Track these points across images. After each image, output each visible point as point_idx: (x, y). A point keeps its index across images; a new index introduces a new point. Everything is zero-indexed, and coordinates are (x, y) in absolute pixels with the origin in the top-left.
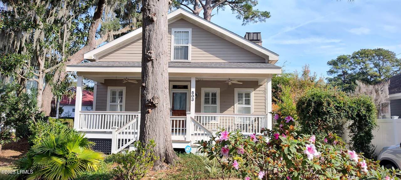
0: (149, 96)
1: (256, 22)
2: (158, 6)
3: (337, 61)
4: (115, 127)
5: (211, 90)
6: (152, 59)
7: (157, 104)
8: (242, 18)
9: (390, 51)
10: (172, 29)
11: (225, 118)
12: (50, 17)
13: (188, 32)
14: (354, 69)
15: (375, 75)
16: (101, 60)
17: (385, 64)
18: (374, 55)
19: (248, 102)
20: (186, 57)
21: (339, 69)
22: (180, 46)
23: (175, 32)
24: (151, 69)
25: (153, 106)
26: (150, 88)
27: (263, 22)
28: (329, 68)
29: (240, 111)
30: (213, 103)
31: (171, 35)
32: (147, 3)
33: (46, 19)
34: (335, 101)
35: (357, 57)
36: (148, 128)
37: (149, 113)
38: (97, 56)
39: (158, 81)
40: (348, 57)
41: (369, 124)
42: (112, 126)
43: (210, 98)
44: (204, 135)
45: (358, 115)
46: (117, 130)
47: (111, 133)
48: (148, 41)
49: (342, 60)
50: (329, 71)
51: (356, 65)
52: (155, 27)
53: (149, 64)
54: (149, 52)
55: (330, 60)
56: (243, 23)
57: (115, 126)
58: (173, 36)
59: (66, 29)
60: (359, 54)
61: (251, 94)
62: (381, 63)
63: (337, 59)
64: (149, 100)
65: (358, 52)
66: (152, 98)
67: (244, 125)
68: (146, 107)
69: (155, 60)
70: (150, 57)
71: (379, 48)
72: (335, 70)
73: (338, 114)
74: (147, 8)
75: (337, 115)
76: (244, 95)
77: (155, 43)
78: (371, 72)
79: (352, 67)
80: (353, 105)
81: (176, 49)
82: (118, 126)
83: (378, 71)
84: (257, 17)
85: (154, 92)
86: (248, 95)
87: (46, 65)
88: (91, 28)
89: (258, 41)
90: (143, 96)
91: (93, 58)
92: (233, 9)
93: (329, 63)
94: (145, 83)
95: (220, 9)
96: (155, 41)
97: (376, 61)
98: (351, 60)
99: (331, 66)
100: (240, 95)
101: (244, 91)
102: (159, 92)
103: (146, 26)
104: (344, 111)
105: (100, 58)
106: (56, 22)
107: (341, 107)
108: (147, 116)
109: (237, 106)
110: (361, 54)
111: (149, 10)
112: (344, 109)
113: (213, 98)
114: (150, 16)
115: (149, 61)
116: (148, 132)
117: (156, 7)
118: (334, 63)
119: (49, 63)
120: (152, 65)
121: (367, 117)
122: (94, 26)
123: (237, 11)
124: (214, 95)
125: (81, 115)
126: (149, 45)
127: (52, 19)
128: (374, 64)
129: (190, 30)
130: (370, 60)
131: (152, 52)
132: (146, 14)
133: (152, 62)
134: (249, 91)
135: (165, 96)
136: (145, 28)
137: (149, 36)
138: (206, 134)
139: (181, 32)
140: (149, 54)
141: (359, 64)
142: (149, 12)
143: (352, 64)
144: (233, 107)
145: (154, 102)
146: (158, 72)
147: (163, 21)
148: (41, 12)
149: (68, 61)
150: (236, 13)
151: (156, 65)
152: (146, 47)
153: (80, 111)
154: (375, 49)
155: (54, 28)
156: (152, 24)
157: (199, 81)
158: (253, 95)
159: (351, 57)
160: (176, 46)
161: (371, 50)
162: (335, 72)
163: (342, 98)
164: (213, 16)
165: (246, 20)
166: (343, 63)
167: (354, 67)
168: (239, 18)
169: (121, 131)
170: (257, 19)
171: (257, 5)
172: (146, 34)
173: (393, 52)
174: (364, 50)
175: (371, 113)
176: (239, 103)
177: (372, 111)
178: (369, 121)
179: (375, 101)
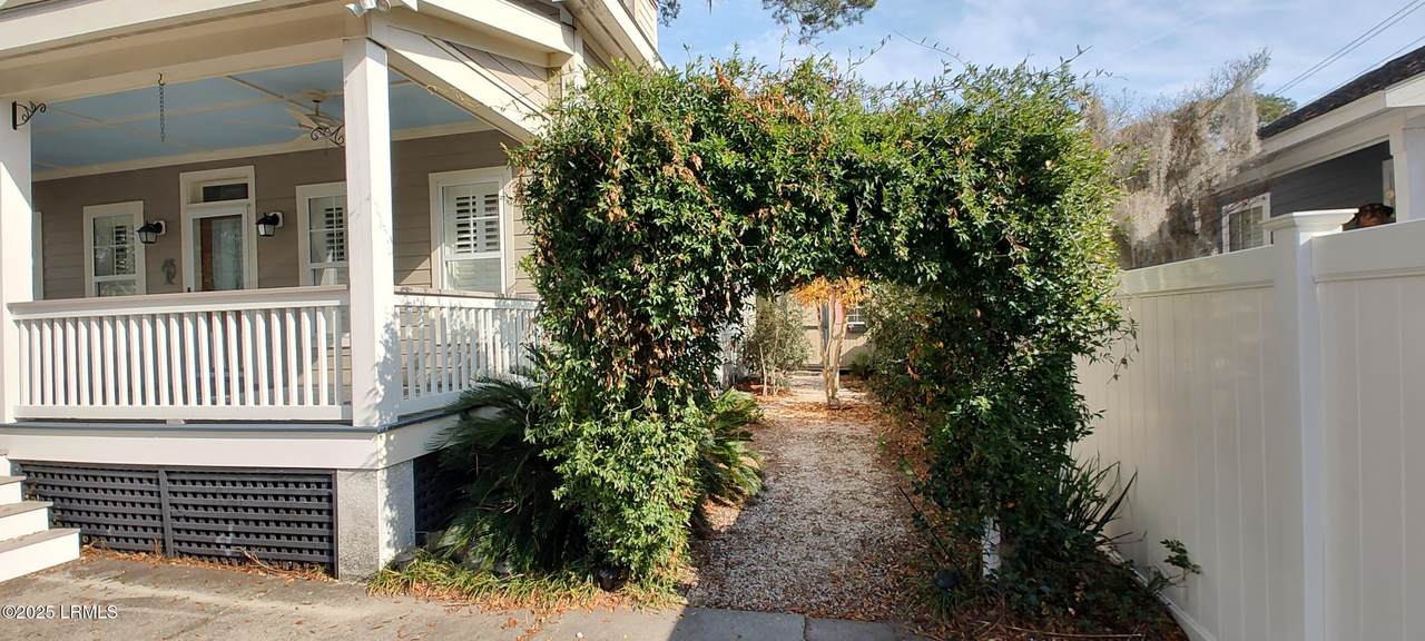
8: (795, 19)
41: (1031, 315)
45: (933, 237)
61: (501, 194)
76: (480, 206)
101: (470, 182)
109: (442, 259)
121: (1018, 251)
134: (490, 179)
144: (426, 265)
158: (509, 198)
170: (839, 19)
175: (1057, 213)
176: (461, 243)
177: (1069, 195)
178: (1039, 290)
179: (1168, 177)
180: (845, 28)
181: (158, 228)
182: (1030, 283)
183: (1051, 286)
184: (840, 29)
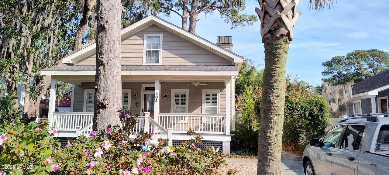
0: (100, 97)
1: (244, 25)
2: (110, 14)
3: (331, 62)
4: (79, 127)
5: (180, 91)
6: (103, 63)
7: (107, 104)
8: (231, 22)
9: (384, 52)
10: (145, 34)
11: (192, 117)
12: (37, 25)
13: (160, 37)
14: (348, 70)
15: (369, 75)
16: (78, 64)
17: (379, 65)
18: (368, 55)
19: (215, 103)
20: (157, 61)
21: (334, 69)
22: (152, 50)
23: (147, 37)
24: (103, 72)
25: (104, 107)
26: (101, 90)
27: (251, 25)
28: (324, 68)
29: (207, 111)
30: (183, 104)
31: (143, 39)
32: (100, 12)
33: (32, 26)
34: (287, 101)
35: (351, 58)
36: (99, 127)
37: (100, 113)
38: (75, 60)
39: (109, 83)
40: (342, 58)
41: (321, 123)
42: (77, 126)
43: (180, 99)
44: (161, 133)
45: (311, 114)
46: (80, 129)
47: (75, 132)
48: (101, 47)
49: (336, 61)
50: (323, 72)
51: (351, 66)
52: (107, 34)
53: (101, 68)
54: (101, 57)
55: (325, 61)
56: (232, 27)
57: (80, 125)
58: (145, 41)
59: (52, 35)
60: (354, 55)
61: (218, 95)
62: (376, 63)
63: (332, 60)
64: (100, 101)
65: (352, 53)
66: (103, 99)
67: (209, 124)
68: (97, 108)
69: (107, 64)
70: (102, 62)
71: (373, 49)
72: (330, 71)
73: (291, 113)
74: (100, 16)
75: (289, 115)
76: (211, 96)
77: (107, 48)
78: (366, 72)
79: (347, 67)
80: (306, 105)
81: (148, 53)
82: (82, 126)
83: (373, 71)
84: (245, 21)
85: (105, 94)
86: (215, 96)
87: (34, 69)
88: (78, 34)
89: (229, 45)
90: (96, 98)
91: (71, 62)
92: (221, 13)
93: (324, 64)
94: (98, 85)
95: (208, 14)
96: (107, 46)
97: (370, 62)
98: (346, 61)
99: (326, 67)
100: (208, 96)
101: (211, 92)
102: (110, 94)
103: (99, 33)
104: (296, 110)
105: (77, 63)
106: (43, 29)
107: (293, 106)
108: (98, 116)
109: (205, 106)
110: (355, 55)
111: (102, 18)
112: (295, 109)
113: (183, 99)
114: (102, 23)
115: (101, 65)
116: (99, 131)
117: (108, 16)
118: (328, 64)
119: (37, 67)
120: (104, 69)
121: (320, 117)
122: (80, 33)
123: (225, 16)
124: (184, 96)
125: (54, 116)
126: (101, 50)
127: (39, 26)
128: (368, 65)
129: (161, 35)
130: (364, 60)
131: (104, 57)
132: (99, 22)
133: (104, 66)
134: (216, 92)
135: (116, 97)
136: (98, 34)
137: (102, 42)
138: (162, 133)
139: (153, 37)
140: (101, 59)
141: (354, 64)
142: (102, 20)
143: (346, 65)
144: (200, 107)
145: (104, 103)
146: (109, 75)
147: (115, 28)
148: (27, 20)
149: (55, 65)
150: (224, 17)
151: (108, 69)
152: (99, 52)
153: (53, 112)
154: (370, 50)
155: (40, 35)
156: (104, 31)
157: (163, 83)
158: (219, 95)
159: (345, 58)
160: (149, 50)
161: (365, 51)
162: (330, 73)
163: (294, 98)
164: (198, 20)
165: (234, 24)
166: (337, 64)
167: (349, 68)
168: (228, 22)
169: (84, 130)
170: (245, 23)
171: (245, 9)
172: (98, 40)
173: (388, 53)
174: (358, 51)
175: (324, 112)
176: (206, 103)
177: (325, 111)
178: (322, 121)
179: (338, 101)
180: (247, 26)
181: (135, 95)
182: (321, 120)
183: (323, 120)
184: (246, 26)
